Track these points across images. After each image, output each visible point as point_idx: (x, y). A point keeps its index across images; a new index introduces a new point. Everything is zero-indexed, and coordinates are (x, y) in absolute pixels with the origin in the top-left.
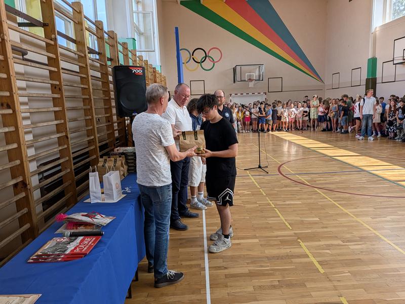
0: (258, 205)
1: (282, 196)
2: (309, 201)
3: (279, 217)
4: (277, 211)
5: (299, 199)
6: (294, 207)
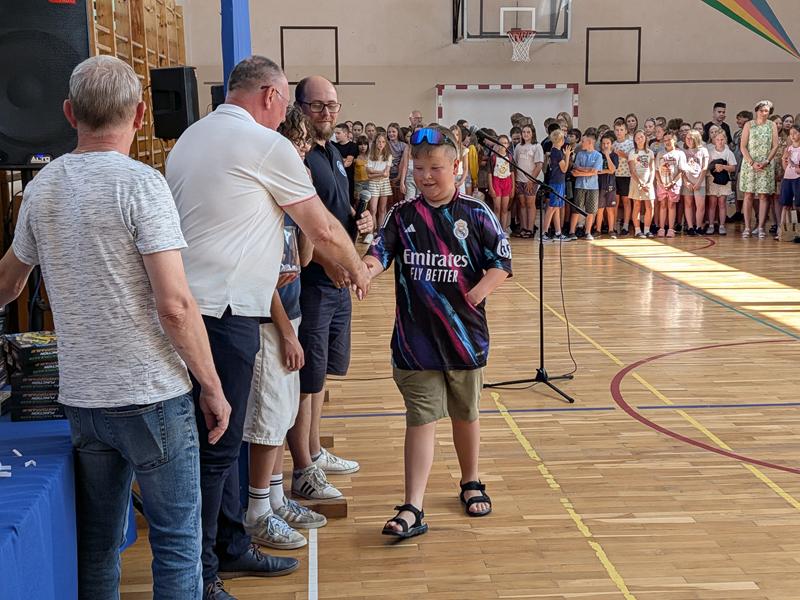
0: (526, 529)
1: (622, 494)
2: (723, 514)
4: (601, 554)
5: (685, 507)
6: (663, 539)
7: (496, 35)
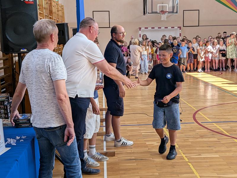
1: (197, 148)
3: (193, 173)
5: (216, 152)
6: (210, 162)
7: (156, 13)
